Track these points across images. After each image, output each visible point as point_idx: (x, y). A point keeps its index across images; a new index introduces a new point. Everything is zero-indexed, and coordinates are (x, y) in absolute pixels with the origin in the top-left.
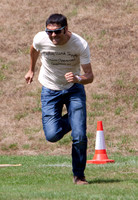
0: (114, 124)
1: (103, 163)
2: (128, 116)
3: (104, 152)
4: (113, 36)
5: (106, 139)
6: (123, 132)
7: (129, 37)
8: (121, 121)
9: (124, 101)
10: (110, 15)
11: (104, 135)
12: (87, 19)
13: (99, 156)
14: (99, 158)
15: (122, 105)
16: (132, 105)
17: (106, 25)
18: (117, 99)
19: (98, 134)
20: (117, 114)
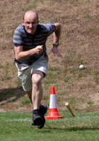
0: (63, 89)
1: (55, 118)
2: (74, 83)
3: (56, 110)
4: (64, 23)
5: (58, 101)
6: (70, 95)
7: (76, 24)
8: (69, 87)
9: (71, 72)
10: (61, 8)
11: (56, 97)
12: (44, 10)
13: (52, 113)
14: (52, 114)
15: (69, 75)
16: (77, 75)
17: (57, 15)
18: (66, 71)
19: (52, 96)
20: (66, 81)
